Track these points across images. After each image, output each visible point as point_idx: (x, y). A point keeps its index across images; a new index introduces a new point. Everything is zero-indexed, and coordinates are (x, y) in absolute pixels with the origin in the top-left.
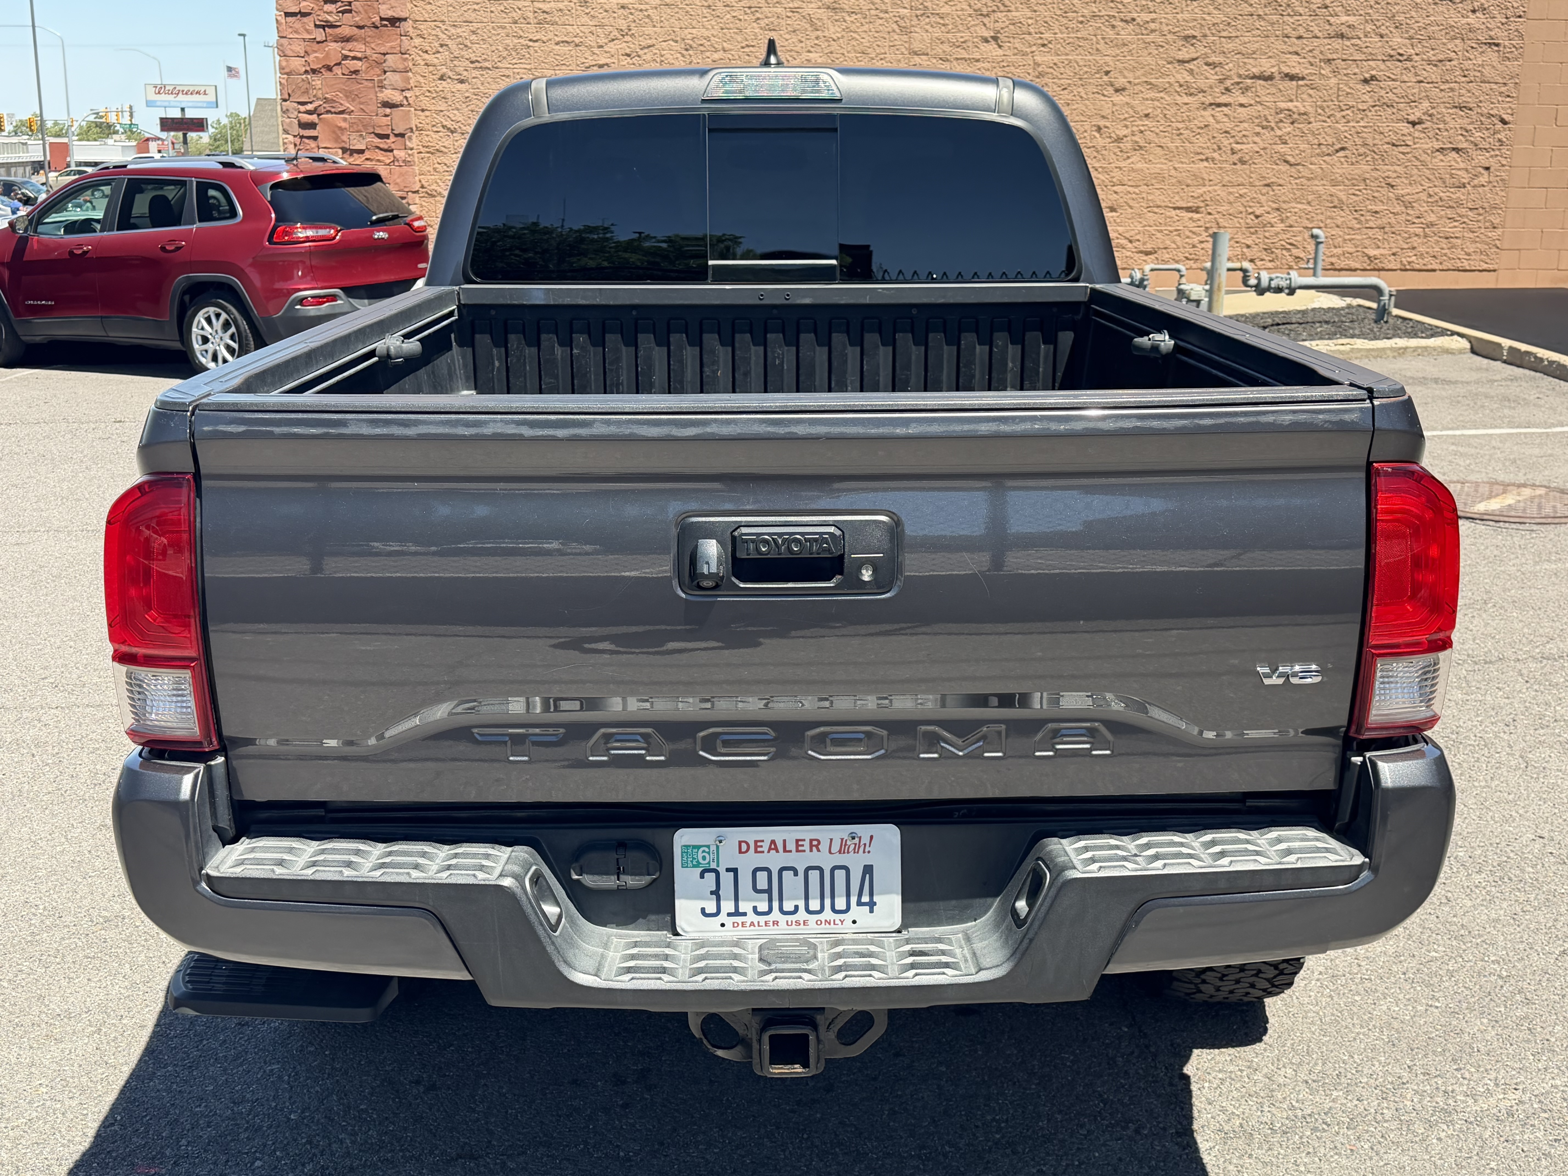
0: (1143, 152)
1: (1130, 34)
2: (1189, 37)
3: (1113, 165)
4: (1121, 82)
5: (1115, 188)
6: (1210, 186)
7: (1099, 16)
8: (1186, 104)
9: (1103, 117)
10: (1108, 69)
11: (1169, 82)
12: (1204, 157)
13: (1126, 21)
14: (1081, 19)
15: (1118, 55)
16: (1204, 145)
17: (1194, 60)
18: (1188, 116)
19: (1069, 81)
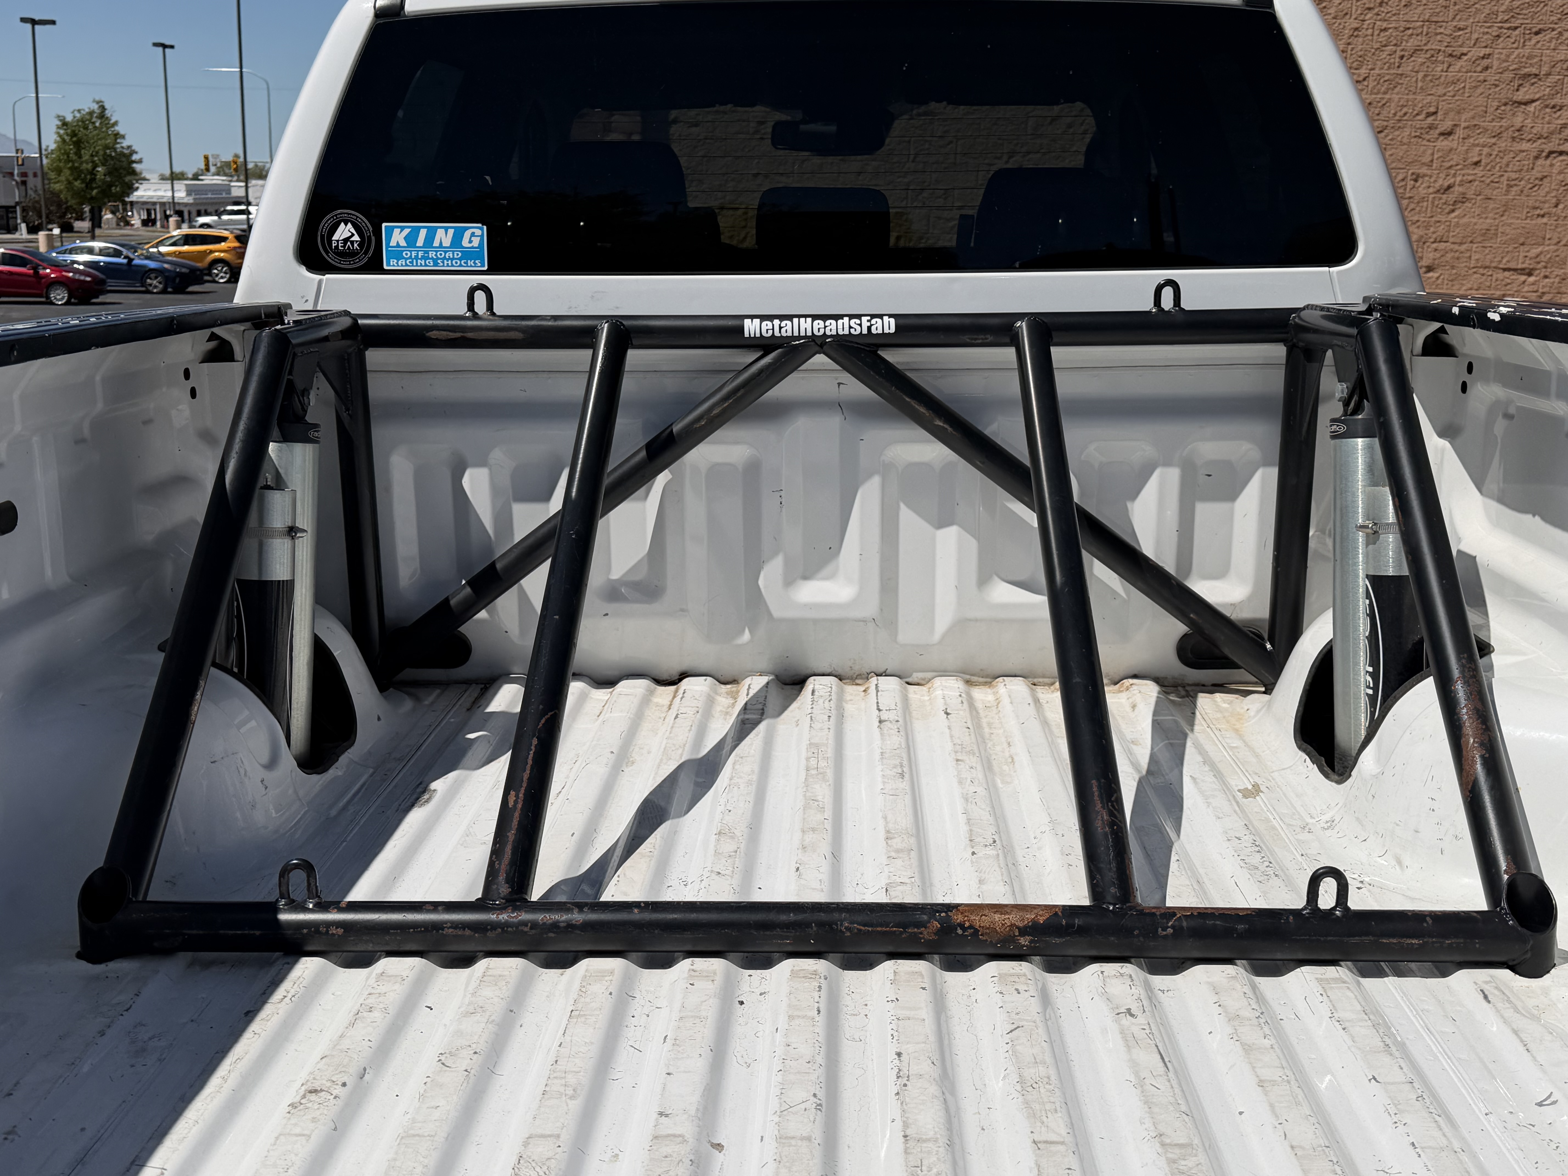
0: (1470, 205)
1: (1459, 71)
2: (1530, 75)
3: (1433, 219)
4: (1447, 125)
5: (1434, 245)
6: (1549, 245)
7: (1422, 50)
8: (1523, 151)
9: (1423, 164)
10: (1432, 109)
11: (1501, 127)
12: (1542, 212)
13: (1456, 56)
14: (1402, 53)
15: (1445, 95)
16: (1543, 199)
17: (1533, 101)
18: (1524, 166)
19: (1385, 123)
